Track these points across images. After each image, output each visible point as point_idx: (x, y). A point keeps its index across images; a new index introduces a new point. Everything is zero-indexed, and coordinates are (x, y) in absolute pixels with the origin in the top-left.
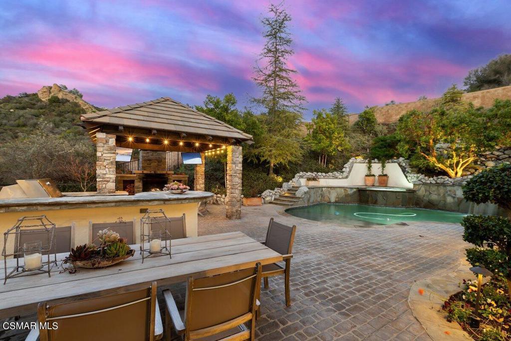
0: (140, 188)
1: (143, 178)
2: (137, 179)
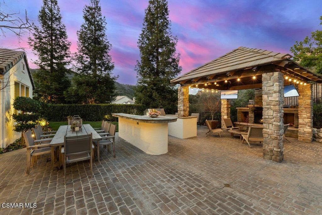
0: (252, 118)
1: (255, 110)
2: (250, 111)
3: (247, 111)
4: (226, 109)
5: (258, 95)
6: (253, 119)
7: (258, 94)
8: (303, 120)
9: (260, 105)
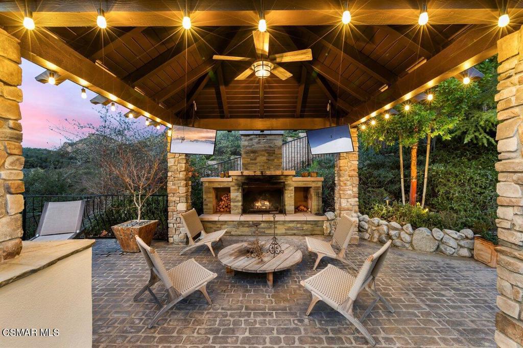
0: (238, 201)
1: (243, 184)
2: (233, 186)
3: (225, 185)
4: (183, 182)
5: (248, 148)
6: (240, 204)
7: (247, 146)
8: (347, 202)
9: (255, 172)
